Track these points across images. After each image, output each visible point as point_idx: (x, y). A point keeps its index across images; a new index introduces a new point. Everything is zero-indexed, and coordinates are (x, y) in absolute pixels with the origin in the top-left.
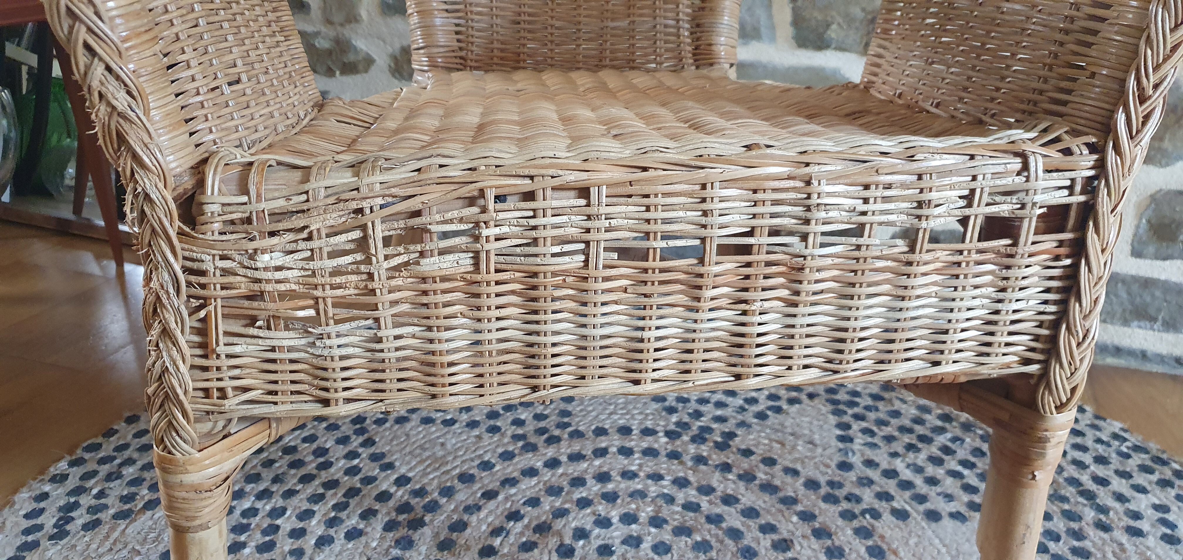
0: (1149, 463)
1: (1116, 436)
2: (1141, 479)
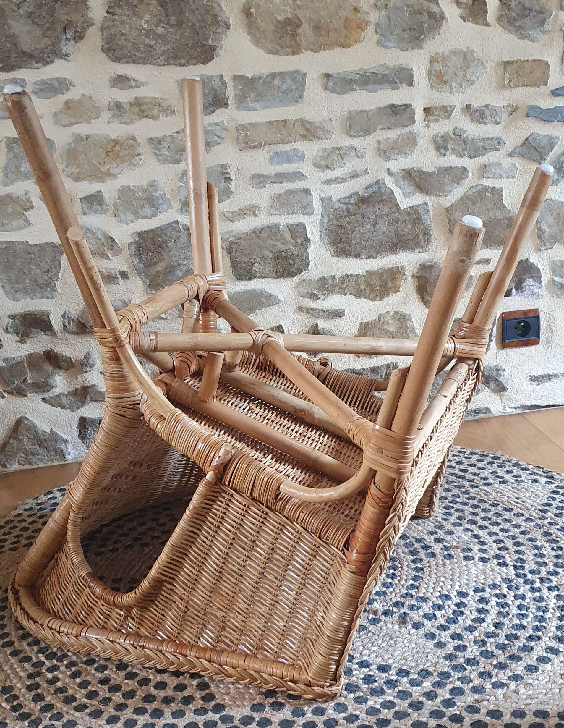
0: (480, 458)
1: (460, 452)
2: (480, 465)
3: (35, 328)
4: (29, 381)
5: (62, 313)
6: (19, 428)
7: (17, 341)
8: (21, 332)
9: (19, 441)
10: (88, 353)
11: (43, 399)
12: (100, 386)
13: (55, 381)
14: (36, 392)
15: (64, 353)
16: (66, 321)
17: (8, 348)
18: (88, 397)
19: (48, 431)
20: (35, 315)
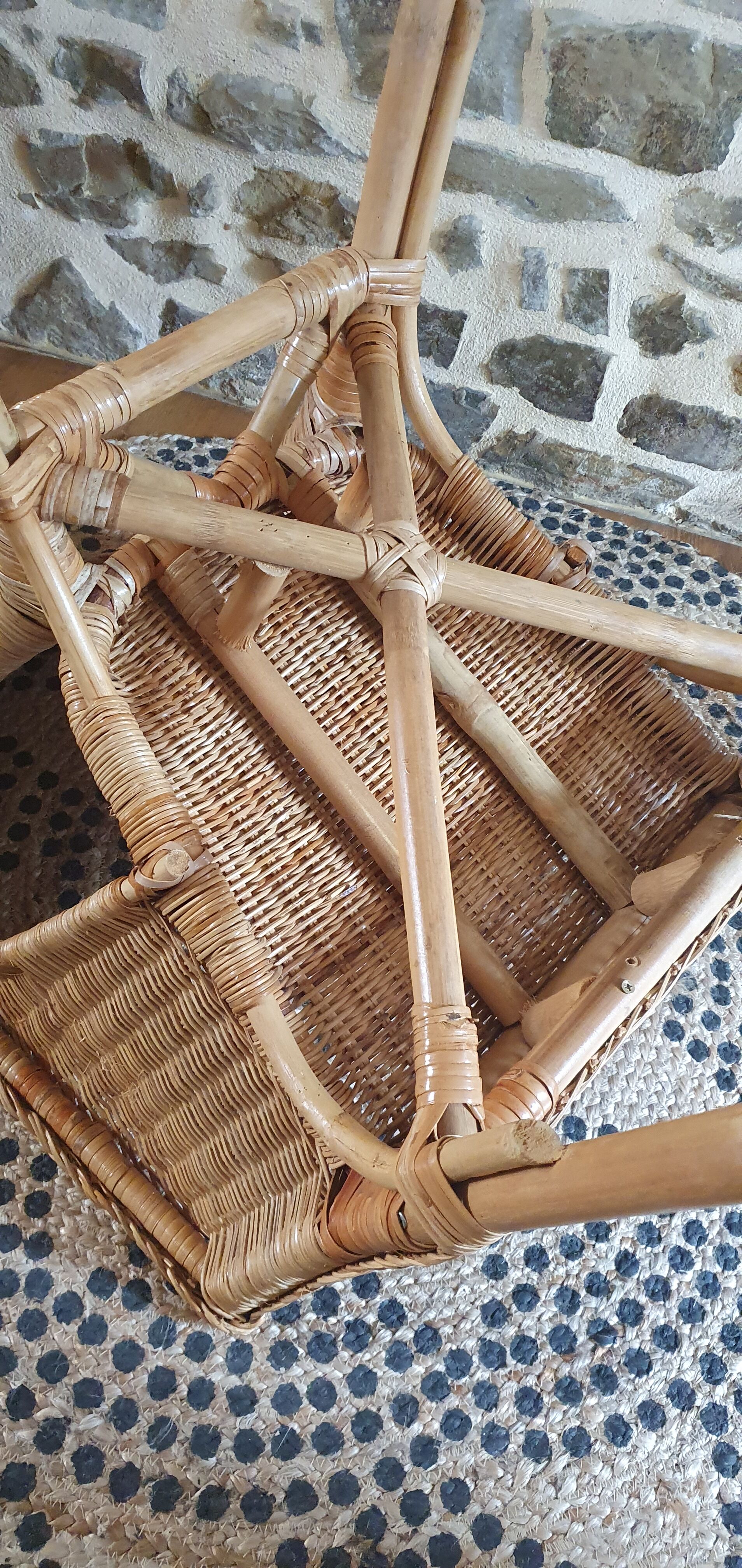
3: (111, 85)
4: (87, 193)
5: (169, 73)
6: (54, 281)
7: (72, 100)
8: (82, 82)
9: (51, 303)
10: (208, 178)
11: (109, 240)
12: (217, 253)
13: (136, 211)
14: (96, 221)
15: (160, 161)
16: (175, 94)
17: (52, 108)
18: (191, 266)
19: (106, 304)
20: (111, 58)
